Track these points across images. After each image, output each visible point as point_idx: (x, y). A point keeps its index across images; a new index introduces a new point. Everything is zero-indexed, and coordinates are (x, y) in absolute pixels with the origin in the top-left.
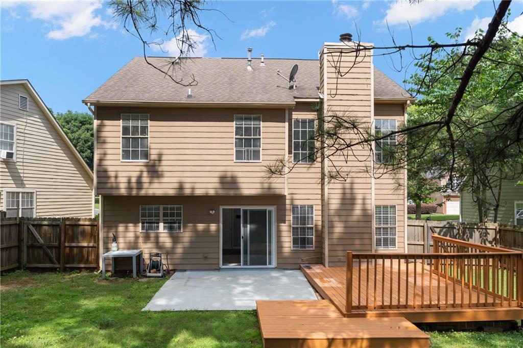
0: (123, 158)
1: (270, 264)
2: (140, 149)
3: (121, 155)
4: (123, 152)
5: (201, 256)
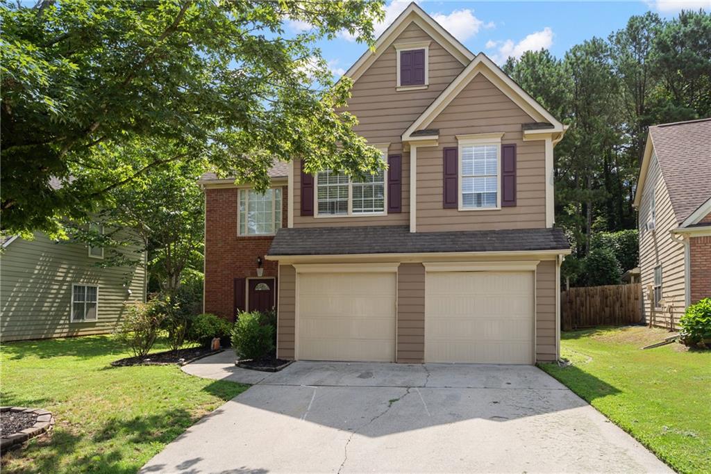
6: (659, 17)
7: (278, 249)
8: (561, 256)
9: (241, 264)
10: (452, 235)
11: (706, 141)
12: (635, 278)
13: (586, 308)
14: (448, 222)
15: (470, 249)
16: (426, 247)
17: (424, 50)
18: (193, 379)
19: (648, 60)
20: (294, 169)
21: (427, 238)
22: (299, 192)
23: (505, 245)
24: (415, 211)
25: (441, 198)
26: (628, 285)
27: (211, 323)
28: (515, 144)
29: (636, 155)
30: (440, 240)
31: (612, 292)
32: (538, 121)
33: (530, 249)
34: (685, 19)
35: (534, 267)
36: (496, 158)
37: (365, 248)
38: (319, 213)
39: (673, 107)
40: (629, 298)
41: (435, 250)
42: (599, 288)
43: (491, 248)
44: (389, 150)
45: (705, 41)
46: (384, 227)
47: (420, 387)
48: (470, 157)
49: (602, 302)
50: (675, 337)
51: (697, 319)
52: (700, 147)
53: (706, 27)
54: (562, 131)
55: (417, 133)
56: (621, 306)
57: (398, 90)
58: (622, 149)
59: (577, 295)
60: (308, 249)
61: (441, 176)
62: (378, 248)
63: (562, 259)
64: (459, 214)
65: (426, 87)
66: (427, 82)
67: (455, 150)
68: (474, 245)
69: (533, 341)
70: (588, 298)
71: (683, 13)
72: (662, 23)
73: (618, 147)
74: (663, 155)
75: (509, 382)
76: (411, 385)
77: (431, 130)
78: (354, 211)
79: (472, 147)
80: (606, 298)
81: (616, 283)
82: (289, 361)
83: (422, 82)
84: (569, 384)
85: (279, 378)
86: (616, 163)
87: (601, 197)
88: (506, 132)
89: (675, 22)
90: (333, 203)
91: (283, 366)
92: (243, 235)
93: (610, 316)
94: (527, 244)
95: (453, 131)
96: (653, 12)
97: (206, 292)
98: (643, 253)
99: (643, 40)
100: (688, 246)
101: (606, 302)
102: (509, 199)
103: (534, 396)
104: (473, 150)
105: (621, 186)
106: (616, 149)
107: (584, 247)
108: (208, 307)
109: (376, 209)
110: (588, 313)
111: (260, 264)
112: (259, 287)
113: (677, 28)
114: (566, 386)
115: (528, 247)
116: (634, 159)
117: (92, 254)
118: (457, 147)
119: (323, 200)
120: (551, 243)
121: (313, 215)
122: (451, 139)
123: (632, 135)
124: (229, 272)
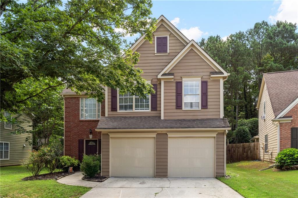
6: (268, 23)
7: (101, 126)
8: (226, 131)
9: (82, 132)
10: (180, 121)
11: (287, 81)
12: (257, 140)
13: (236, 153)
14: (178, 115)
15: (188, 127)
16: (168, 126)
17: (167, 37)
18: (64, 186)
19: (263, 42)
20: (108, 89)
21: (169, 122)
22: (110, 100)
23: (203, 125)
24: (163, 110)
25: (175, 104)
26: (254, 143)
27: (68, 160)
28: (207, 81)
29: (258, 84)
30: (175, 123)
31: (247, 146)
32: (217, 71)
33: (214, 127)
34: (279, 24)
35: (215, 135)
36: (199, 87)
37: (141, 126)
38: (120, 110)
39: (273, 64)
40: (254, 149)
41: (173, 127)
42: (242, 144)
43: (197, 127)
44: (151, 82)
45: (287, 35)
46: (149, 117)
47: (167, 188)
48: (187, 86)
49: (243, 150)
50: (273, 166)
51: (282, 158)
52: (284, 84)
53: (288, 29)
54: (227, 76)
55: (164, 75)
56: (251, 152)
57: (155, 55)
58: (252, 82)
59: (232, 147)
60: (116, 126)
61: (175, 94)
62: (147, 126)
63: (227, 132)
64: (183, 111)
65: (168, 54)
66: (168, 52)
67: (181, 83)
68: (189, 125)
69: (214, 167)
70: (237, 149)
71: (278, 22)
72: (269, 26)
73: (250, 80)
74: (269, 87)
75: (205, 185)
76: (163, 187)
77: (170, 73)
78: (135, 109)
79: (188, 81)
80: (245, 149)
81: (248, 142)
82: (107, 177)
83: (166, 51)
84: (230, 185)
85: (104, 185)
86: (249, 87)
87: (242, 104)
88: (203, 75)
89: (274, 26)
90: (126, 105)
91: (104, 179)
92: (82, 119)
93: (246, 156)
94: (212, 125)
95: (180, 74)
96: (265, 21)
97: (65, 146)
98: (260, 129)
99: (261, 34)
100: (279, 126)
101: (245, 151)
102: (204, 105)
103: (216, 190)
104: (189, 83)
105: (251, 98)
106: (249, 82)
107: (235, 126)
108: (66, 152)
109: (146, 108)
110: (237, 155)
111: (91, 133)
112: (90, 144)
113: (275, 29)
114: (229, 186)
115: (213, 127)
116: (257, 86)
117: (6, 127)
118: (182, 82)
119: (122, 104)
120: (222, 125)
121: (117, 111)
122: (179, 78)
123: (256, 75)
124: (76, 137)
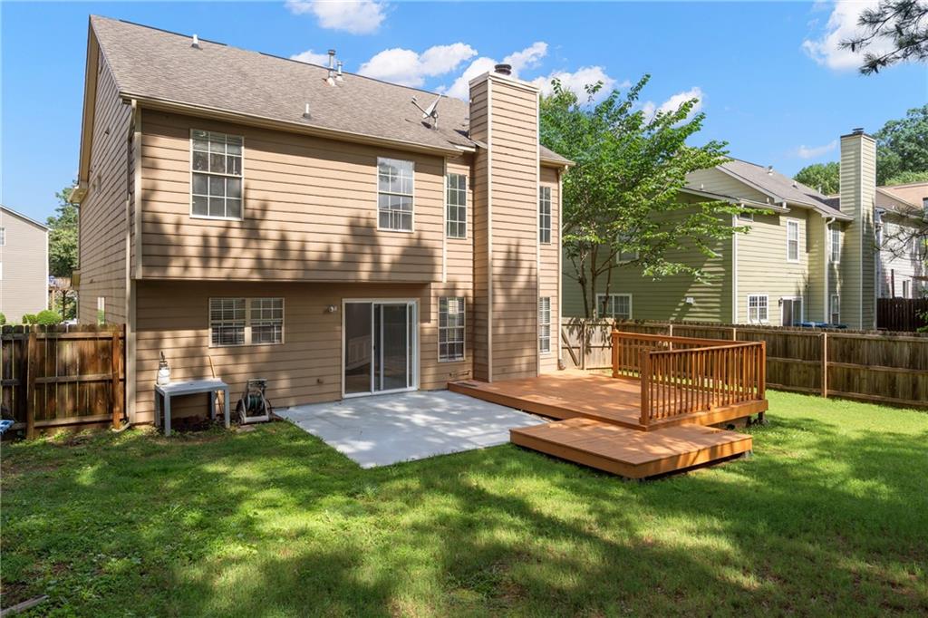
0: (195, 211)
1: (411, 385)
2: (225, 198)
3: (191, 205)
4: (193, 200)
5: (314, 381)
